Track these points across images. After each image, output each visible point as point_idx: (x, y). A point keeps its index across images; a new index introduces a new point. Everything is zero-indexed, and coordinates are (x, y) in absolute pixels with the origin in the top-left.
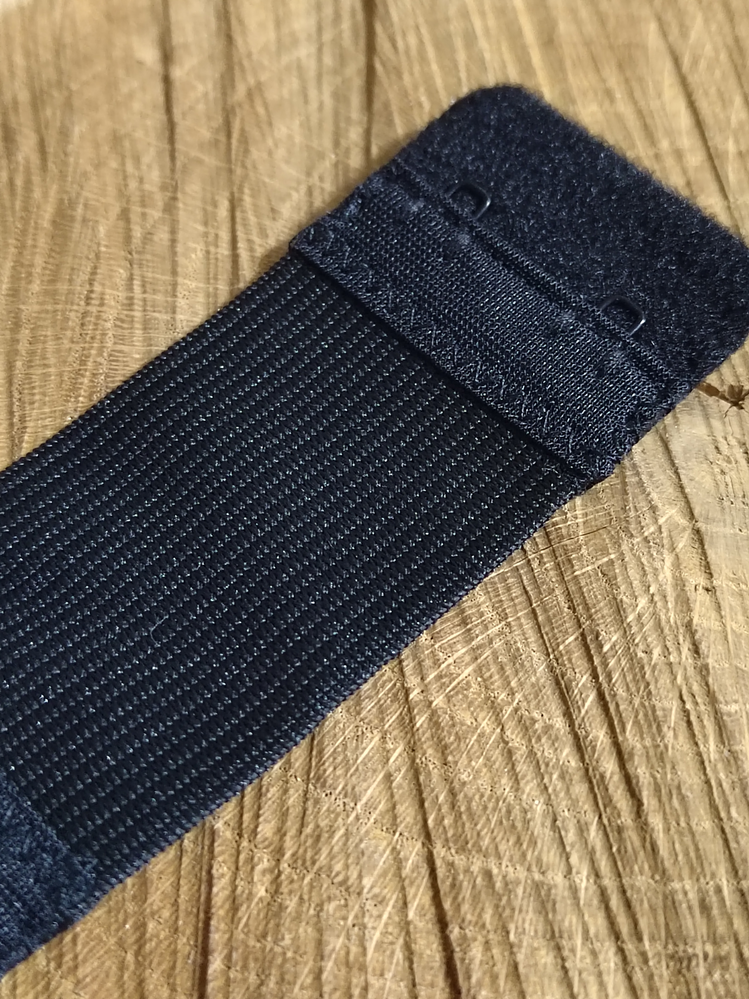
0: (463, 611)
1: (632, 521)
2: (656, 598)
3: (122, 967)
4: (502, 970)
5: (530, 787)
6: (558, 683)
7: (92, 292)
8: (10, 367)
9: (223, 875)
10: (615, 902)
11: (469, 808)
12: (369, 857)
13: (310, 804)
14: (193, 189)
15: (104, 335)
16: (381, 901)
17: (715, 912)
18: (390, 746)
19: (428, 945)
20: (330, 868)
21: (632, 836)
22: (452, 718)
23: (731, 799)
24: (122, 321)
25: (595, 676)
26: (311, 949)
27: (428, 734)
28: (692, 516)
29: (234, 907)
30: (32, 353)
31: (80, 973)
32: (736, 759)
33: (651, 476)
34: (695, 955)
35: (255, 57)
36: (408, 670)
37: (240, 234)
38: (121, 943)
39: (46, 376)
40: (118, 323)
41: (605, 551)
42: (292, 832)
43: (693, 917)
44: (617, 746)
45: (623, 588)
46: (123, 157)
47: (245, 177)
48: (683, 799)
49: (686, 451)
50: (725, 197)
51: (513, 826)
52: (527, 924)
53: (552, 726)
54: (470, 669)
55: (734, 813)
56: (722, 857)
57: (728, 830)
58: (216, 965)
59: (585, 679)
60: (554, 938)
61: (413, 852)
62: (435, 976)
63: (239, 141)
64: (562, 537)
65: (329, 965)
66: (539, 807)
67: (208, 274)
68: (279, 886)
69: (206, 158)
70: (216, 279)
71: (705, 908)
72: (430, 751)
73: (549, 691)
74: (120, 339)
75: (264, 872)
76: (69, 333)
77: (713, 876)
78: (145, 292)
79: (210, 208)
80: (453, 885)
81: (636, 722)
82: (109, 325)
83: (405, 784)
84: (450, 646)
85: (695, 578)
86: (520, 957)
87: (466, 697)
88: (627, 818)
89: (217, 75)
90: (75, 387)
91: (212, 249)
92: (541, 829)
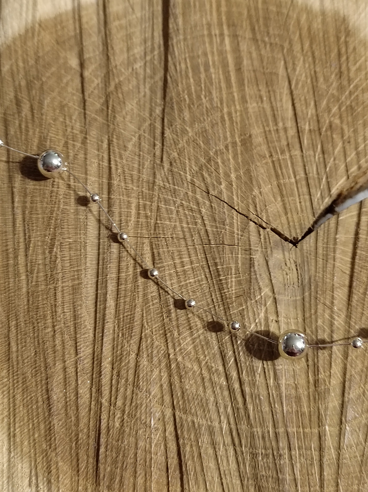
0: (190, 324)
1: (252, 293)
2: (258, 324)
3: (71, 448)
4: (196, 455)
5: (209, 391)
6: (221, 353)
7: (54, 181)
8: (24, 213)
9: (105, 419)
10: (234, 433)
11: (188, 399)
12: (154, 415)
13: (134, 395)
14: (93, 133)
15: (59, 201)
16: (157, 429)
17: (267, 439)
18: (162, 374)
19: (172, 444)
20: (141, 418)
21: (242, 411)
22: (184, 365)
23: (276, 400)
24: (66, 195)
25: (234, 352)
26: (133, 445)
27: (175, 371)
28: (274, 292)
29: (108, 431)
30: (32, 208)
31: (57, 451)
32: (279, 386)
33: (260, 275)
34: (259, 453)
35: (118, 67)
36: (170, 347)
37: (111, 157)
38: (71, 440)
39: (37, 219)
40: (65, 196)
41: (241, 305)
42: (128, 404)
43: (259, 441)
44: (239, 378)
45: (246, 320)
46: (65, 116)
47: (114, 129)
48: (260, 399)
49: (274, 265)
50: (302, 151)
51: (203, 405)
52: (205, 439)
53: (218, 369)
54: (192, 346)
55: (276, 406)
56: (271, 421)
57: (273, 411)
58: (102, 450)
59: (231, 353)
60: (214, 445)
61: (168, 412)
62: (174, 455)
63: (112, 111)
64: (227, 298)
65: (139, 451)
66: (212, 399)
67: (99, 174)
68: (123, 424)
69: (98, 118)
70: (102, 177)
71: (263, 438)
72: (176, 377)
73: (218, 356)
74: (66, 203)
75: (118, 419)
76: (46, 200)
77: (267, 427)
78: (75, 182)
79: (100, 143)
80: (181, 425)
81: (247, 371)
82: (61, 197)
83: (167, 388)
84: (185, 338)
85: (272, 317)
86: (202, 451)
87: (189, 357)
88: (241, 405)
89: (103, 75)
90: (49, 225)
91: (101, 162)
92: (212, 406)
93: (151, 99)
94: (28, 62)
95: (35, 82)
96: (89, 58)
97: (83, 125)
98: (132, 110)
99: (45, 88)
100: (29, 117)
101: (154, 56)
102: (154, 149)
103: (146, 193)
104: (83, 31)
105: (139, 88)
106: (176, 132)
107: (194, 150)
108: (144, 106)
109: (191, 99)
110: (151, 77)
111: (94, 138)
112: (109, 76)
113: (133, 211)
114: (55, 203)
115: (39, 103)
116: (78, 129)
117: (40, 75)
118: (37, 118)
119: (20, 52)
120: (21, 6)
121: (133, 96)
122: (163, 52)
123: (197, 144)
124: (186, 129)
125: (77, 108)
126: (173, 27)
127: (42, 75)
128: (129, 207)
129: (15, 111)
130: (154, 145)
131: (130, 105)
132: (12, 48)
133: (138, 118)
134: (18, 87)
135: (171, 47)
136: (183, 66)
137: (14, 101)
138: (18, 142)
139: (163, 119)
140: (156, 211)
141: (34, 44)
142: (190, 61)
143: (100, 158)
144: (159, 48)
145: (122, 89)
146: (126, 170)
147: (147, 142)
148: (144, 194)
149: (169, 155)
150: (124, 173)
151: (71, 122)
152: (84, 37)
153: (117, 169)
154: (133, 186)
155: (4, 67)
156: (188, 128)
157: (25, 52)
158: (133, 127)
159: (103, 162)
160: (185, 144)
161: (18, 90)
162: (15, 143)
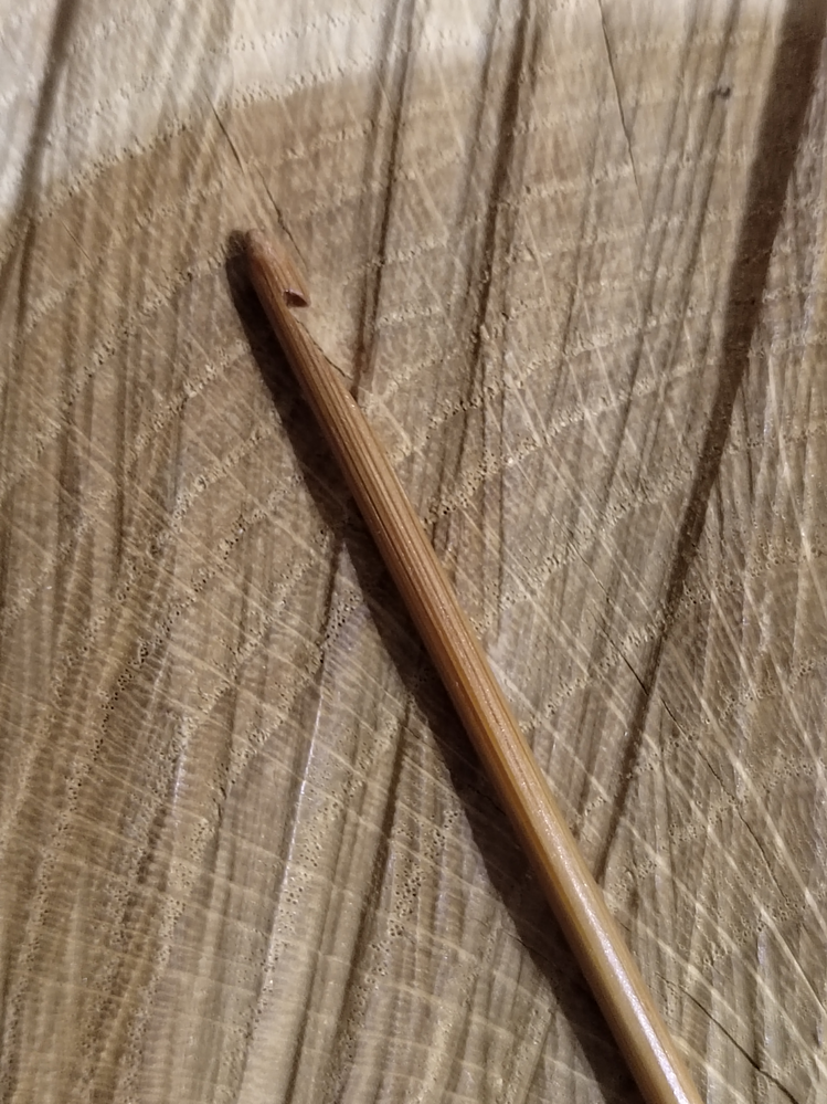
93: (615, 582)
94: (141, 290)
95: (154, 391)
96: (400, 330)
97: (315, 632)
98: (525, 610)
99: (190, 433)
100: (104, 545)
101: (669, 386)
102: (581, 810)
103: (504, 990)
104: (398, 195)
105: (574, 520)
106: (689, 768)
107: (742, 865)
108: (581, 602)
109: (782, 637)
110: (637, 483)
111: (345, 697)
112: (464, 433)
113: (437, 1055)
114: (139, 947)
115: (153, 494)
116: (289, 642)
117: (179, 367)
118: (134, 558)
119: (117, 238)
120: (162, 20)
121: (544, 549)
122: (711, 379)
123: (759, 841)
124: (731, 767)
125: (304, 545)
126: (785, 281)
127: (187, 367)
128: (424, 1032)
129: (49, 507)
130: (584, 793)
131: (522, 588)
132: (89, 216)
133: (544, 653)
134: (80, 400)
135: (754, 368)
136: (786, 472)
137: (53, 455)
138: (37, 650)
139: (645, 691)
140: (526, 1082)
141: (182, 214)
142: (818, 455)
143: (353, 791)
144: (703, 351)
145: (501, 508)
146: (446, 871)
147: (555, 766)
148: (496, 993)
149: (634, 858)
150: (436, 885)
151: (267, 606)
152: (396, 218)
153: (409, 861)
154: (460, 943)
155: (38, 294)
156: (738, 765)
157: (139, 242)
158: (515, 689)
159: (360, 813)
160: (710, 829)
161: (78, 412)
162: (28, 649)
